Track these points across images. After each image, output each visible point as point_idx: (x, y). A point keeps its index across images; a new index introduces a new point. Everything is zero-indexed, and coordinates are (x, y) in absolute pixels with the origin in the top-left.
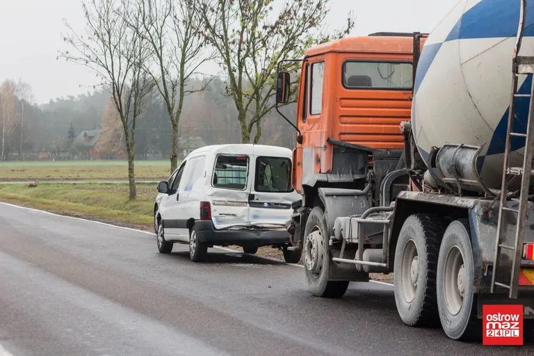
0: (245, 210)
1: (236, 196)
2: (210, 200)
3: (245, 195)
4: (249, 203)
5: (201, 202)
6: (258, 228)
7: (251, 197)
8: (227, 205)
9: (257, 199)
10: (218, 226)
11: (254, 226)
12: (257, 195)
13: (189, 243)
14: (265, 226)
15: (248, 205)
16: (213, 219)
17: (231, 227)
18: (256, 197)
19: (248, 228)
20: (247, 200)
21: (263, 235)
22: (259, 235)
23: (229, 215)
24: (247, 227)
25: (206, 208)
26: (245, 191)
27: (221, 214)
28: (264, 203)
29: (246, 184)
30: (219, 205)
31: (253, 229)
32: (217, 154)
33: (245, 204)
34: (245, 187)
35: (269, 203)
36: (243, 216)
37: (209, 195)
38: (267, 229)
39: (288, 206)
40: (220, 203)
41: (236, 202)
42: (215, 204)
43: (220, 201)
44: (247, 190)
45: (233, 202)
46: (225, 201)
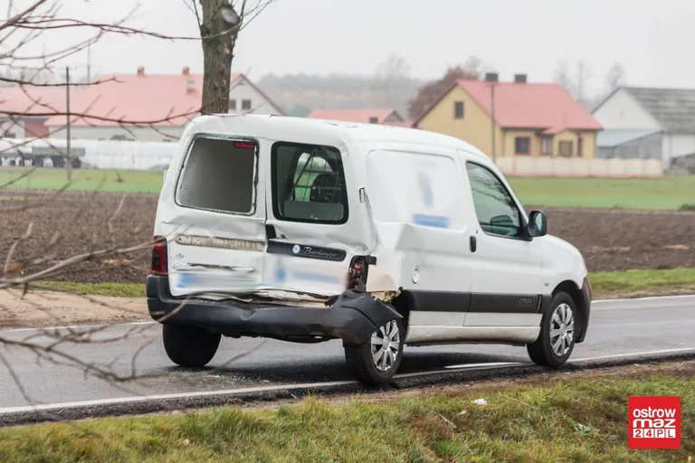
0: (257, 258)
1: (232, 228)
2: (167, 232)
3: (256, 225)
7: (270, 231)
8: (212, 245)
9: (281, 237)
10: (180, 290)
12: (281, 228)
15: (265, 247)
16: (174, 274)
18: (278, 232)
23: (215, 267)
26: (251, 218)
27: (193, 265)
28: (293, 245)
29: (253, 202)
30: (191, 244)
31: (250, 300)
32: (196, 135)
33: (259, 246)
34: (253, 208)
35: (302, 247)
36: (252, 272)
37: (165, 222)
38: (283, 303)
39: (339, 255)
40: (195, 240)
41: (239, 240)
42: (183, 241)
43: (195, 236)
44: (257, 214)
45: (228, 239)
46: (207, 237)
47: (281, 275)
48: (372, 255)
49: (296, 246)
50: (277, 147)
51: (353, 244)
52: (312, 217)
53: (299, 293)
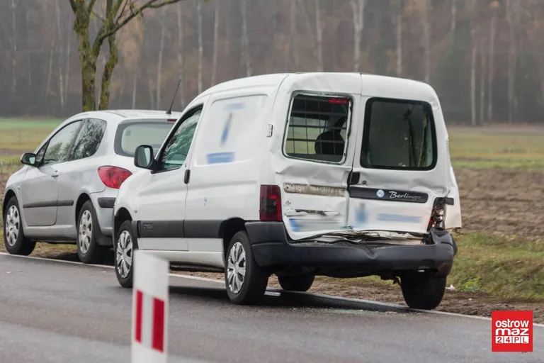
0: (341, 203)
1: (325, 176)
2: (279, 182)
3: (342, 173)
4: (349, 189)
5: (263, 186)
6: (367, 239)
7: (353, 177)
8: (309, 192)
9: (364, 183)
10: (295, 235)
11: (362, 236)
12: (365, 174)
13: (222, 270)
14: (382, 235)
15: (346, 193)
16: (286, 220)
17: (319, 236)
18: (362, 179)
19: (351, 238)
20: (345, 184)
21: (379, 253)
22: (372, 253)
23: (312, 212)
24: (349, 236)
25: (271, 198)
26: (343, 166)
27: (298, 211)
28: (377, 190)
29: (345, 152)
30: (295, 192)
31: (358, 241)
32: (294, 92)
33: (340, 191)
34: (344, 157)
35: (386, 192)
36: (337, 215)
37: (277, 173)
38: (386, 242)
39: (422, 198)
40: (298, 188)
41: (326, 187)
42: (289, 190)
43: (298, 184)
44: (346, 163)
45: (319, 187)
46: (305, 185)
47: (362, 217)
48: (449, 196)
49: (380, 191)
50: (372, 103)
51: (435, 187)
52: (400, 164)
53: (399, 232)
